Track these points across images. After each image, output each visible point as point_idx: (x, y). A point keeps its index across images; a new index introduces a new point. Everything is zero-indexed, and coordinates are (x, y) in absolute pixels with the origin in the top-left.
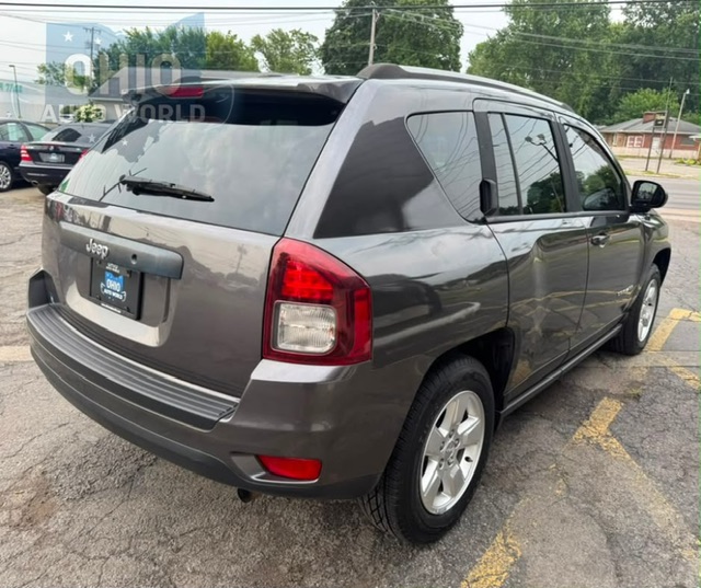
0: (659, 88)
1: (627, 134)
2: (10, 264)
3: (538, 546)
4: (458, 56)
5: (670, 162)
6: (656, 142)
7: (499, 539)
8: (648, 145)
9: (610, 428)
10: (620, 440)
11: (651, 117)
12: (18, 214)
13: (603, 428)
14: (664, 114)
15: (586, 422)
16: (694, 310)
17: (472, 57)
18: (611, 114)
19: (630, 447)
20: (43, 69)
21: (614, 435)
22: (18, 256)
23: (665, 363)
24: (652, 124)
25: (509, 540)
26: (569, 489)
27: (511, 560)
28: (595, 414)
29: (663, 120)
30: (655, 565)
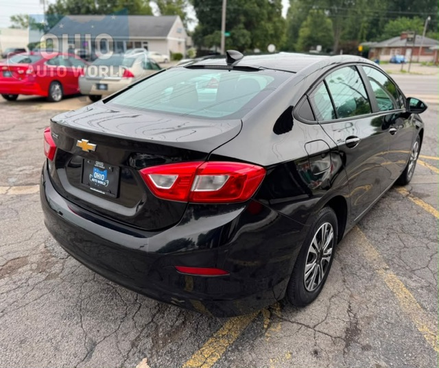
0: (411, 17)
1: (390, 48)
2: (9, 142)
5: (417, 64)
6: (409, 52)
8: (404, 54)
11: (405, 36)
12: (10, 112)
14: (412, 34)
17: (291, 1)
18: (380, 35)
20: (13, 18)
22: (13, 137)
24: (405, 41)
29: (412, 39)
30: (363, 277)
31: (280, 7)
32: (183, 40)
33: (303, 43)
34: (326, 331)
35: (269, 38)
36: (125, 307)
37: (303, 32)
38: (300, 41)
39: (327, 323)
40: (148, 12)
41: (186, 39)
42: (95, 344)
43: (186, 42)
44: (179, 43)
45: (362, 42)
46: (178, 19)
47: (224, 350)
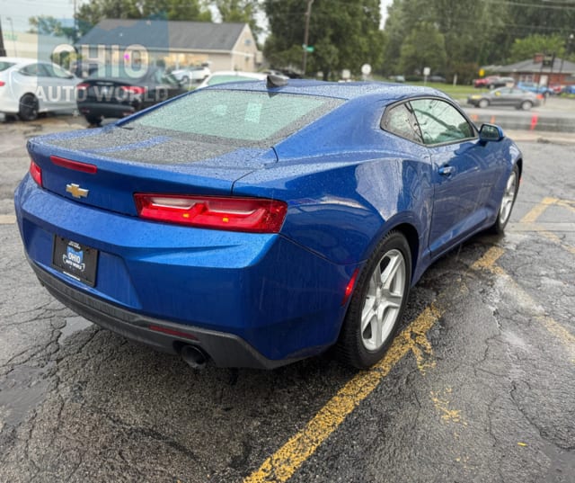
0: (548, 33)
1: (520, 73)
3: (451, 314)
4: (379, 9)
6: (544, 80)
7: (428, 310)
8: (538, 81)
9: (496, 262)
10: (503, 268)
11: (540, 58)
13: (492, 262)
14: (550, 55)
15: (481, 259)
16: (561, 199)
17: (390, 10)
19: (508, 271)
20: (33, 21)
21: (499, 265)
23: (535, 230)
24: (540, 65)
25: (433, 311)
26: (469, 290)
27: (435, 318)
28: (486, 254)
29: (549, 62)
30: (519, 322)
31: (378, 17)
32: (251, 55)
33: (406, 64)
34: (487, 369)
35: (363, 57)
37: (405, 50)
38: (401, 61)
40: (208, 18)
41: (255, 54)
43: (255, 59)
44: (247, 59)
45: (482, 64)
46: (247, 29)
47: (378, 381)
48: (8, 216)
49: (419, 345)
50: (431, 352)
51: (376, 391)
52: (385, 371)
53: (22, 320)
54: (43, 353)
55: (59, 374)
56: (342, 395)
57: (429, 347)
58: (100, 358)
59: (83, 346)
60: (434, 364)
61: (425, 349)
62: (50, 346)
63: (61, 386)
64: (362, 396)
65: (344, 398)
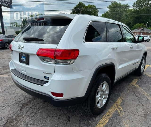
1: (135, 32)
3: (126, 98)
6: (141, 34)
7: (120, 98)
9: (136, 83)
10: (138, 85)
11: (140, 28)
13: (135, 83)
14: (143, 28)
15: (132, 83)
19: (140, 86)
21: (137, 84)
23: (145, 74)
24: (140, 30)
25: (121, 98)
26: (130, 91)
27: (122, 100)
28: (133, 81)
29: (143, 29)
30: (145, 100)
34: (138, 115)
36: (75, 108)
39: (138, 113)
42: (70, 117)
47: (109, 119)
48: (6, 75)
49: (119, 108)
50: (122, 110)
51: (108, 122)
52: (110, 116)
53: (10, 104)
54: (17, 114)
55: (21, 120)
56: (99, 124)
57: (121, 108)
58: (32, 115)
59: (28, 111)
60: (123, 113)
61: (121, 109)
62: (18, 112)
63: (22, 124)
64: (105, 124)
65: (100, 125)
